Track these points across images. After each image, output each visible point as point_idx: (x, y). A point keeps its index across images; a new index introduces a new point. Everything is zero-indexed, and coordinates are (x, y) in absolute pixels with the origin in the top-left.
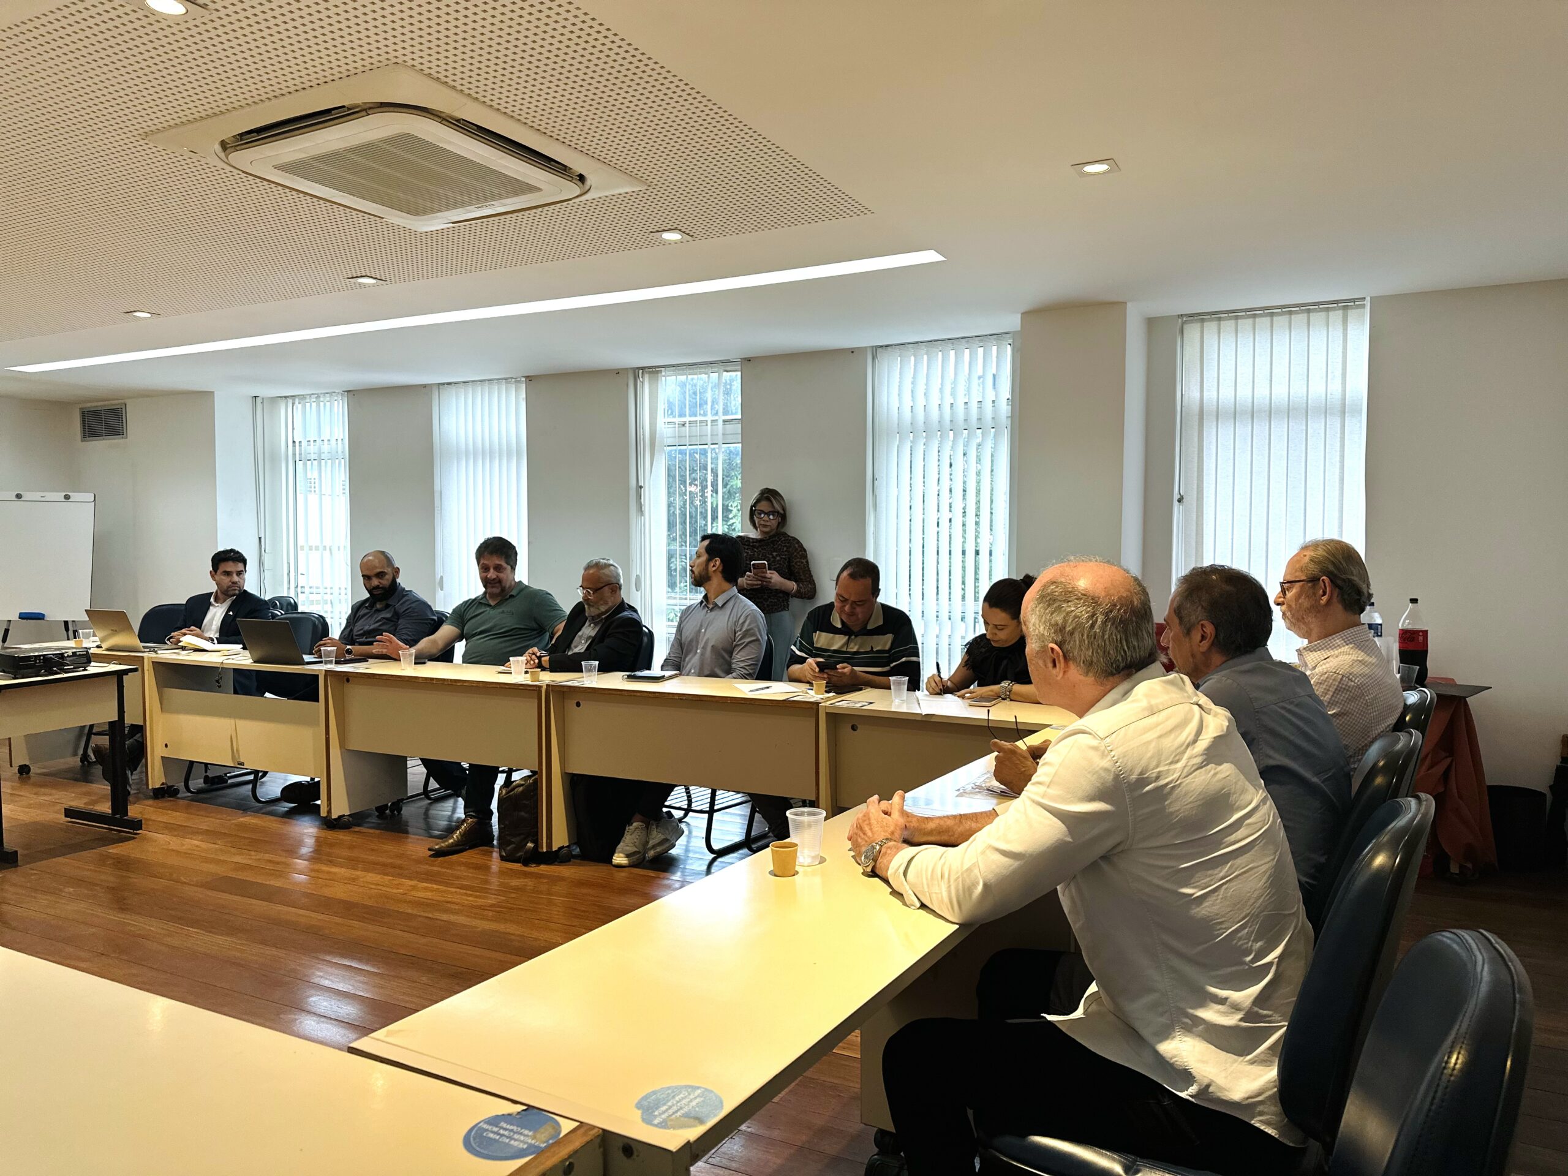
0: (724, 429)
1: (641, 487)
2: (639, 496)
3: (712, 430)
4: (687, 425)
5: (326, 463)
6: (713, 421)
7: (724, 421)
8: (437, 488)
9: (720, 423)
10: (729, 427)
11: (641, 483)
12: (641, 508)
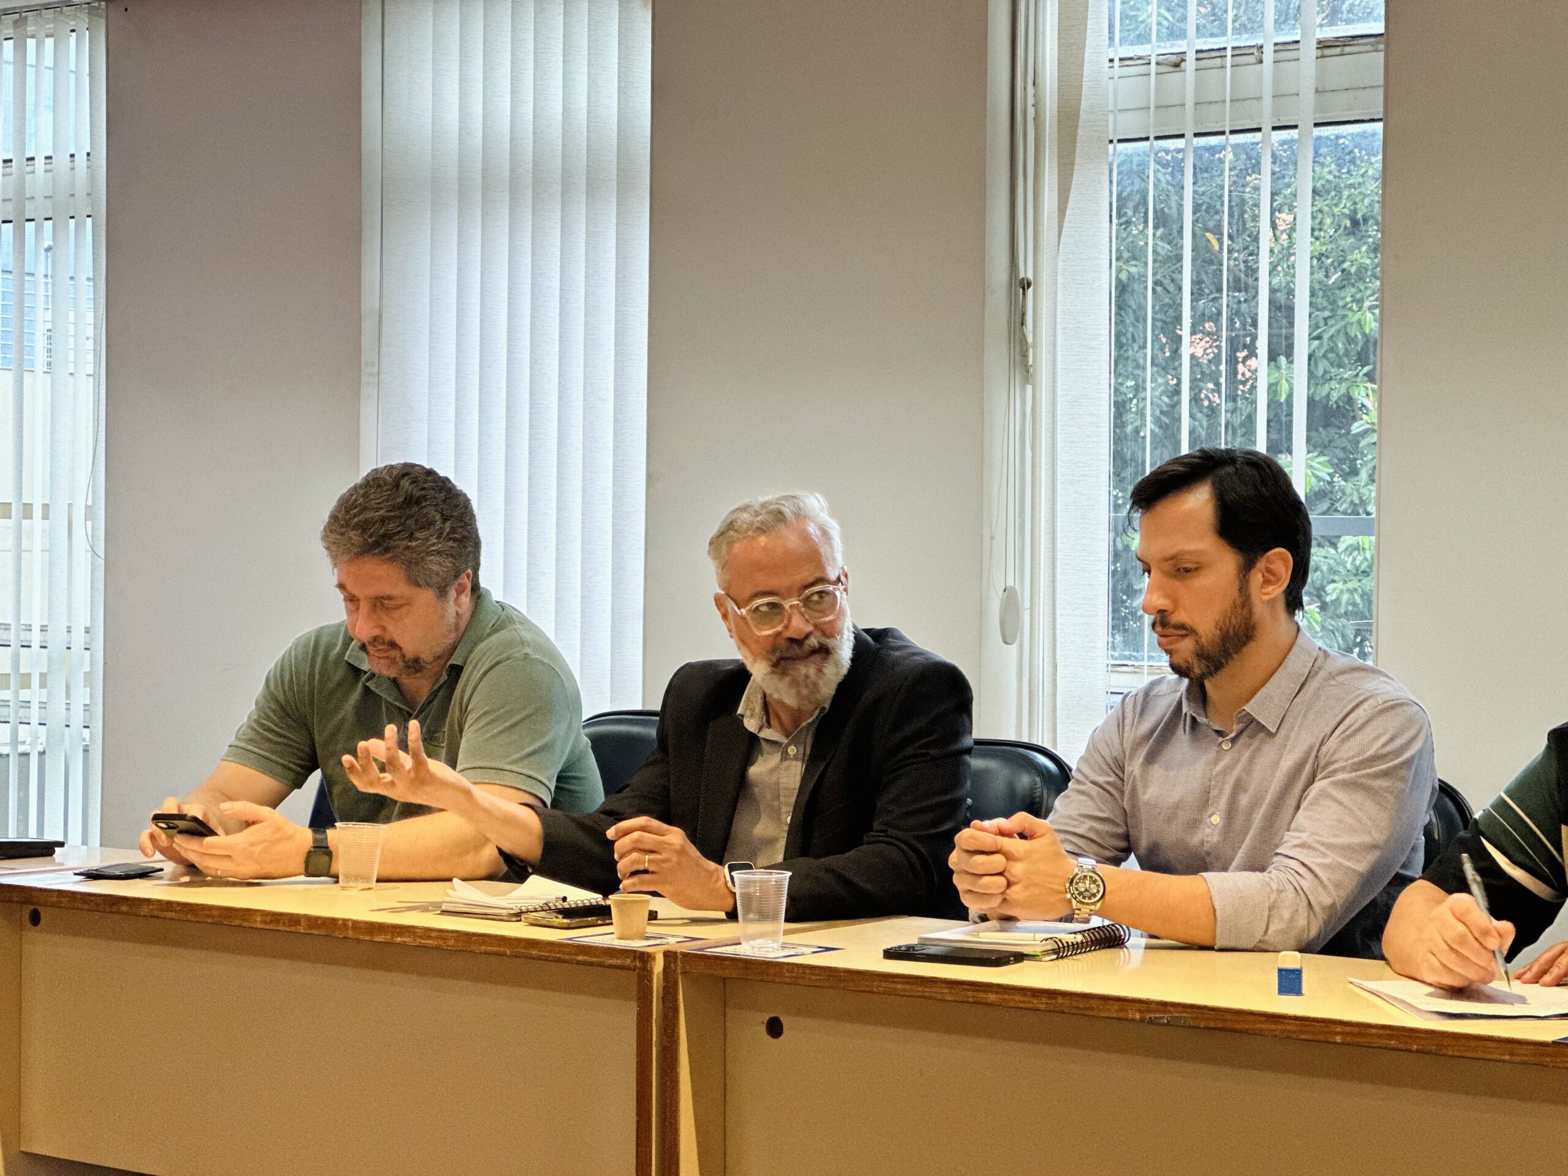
0: (1321, 74)
1: (1025, 285)
2: (1019, 320)
3: (1277, 79)
4: (1190, 64)
5: (39, 230)
6: (1280, 47)
7: (1323, 45)
8: (370, 300)
9: (1309, 51)
10: (1340, 66)
11: (1026, 272)
12: (1024, 355)
